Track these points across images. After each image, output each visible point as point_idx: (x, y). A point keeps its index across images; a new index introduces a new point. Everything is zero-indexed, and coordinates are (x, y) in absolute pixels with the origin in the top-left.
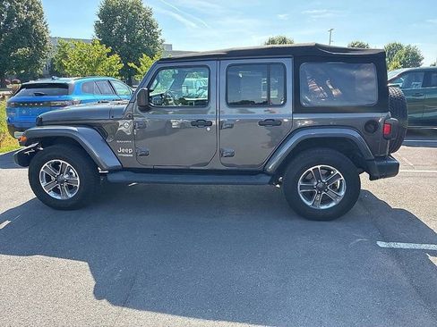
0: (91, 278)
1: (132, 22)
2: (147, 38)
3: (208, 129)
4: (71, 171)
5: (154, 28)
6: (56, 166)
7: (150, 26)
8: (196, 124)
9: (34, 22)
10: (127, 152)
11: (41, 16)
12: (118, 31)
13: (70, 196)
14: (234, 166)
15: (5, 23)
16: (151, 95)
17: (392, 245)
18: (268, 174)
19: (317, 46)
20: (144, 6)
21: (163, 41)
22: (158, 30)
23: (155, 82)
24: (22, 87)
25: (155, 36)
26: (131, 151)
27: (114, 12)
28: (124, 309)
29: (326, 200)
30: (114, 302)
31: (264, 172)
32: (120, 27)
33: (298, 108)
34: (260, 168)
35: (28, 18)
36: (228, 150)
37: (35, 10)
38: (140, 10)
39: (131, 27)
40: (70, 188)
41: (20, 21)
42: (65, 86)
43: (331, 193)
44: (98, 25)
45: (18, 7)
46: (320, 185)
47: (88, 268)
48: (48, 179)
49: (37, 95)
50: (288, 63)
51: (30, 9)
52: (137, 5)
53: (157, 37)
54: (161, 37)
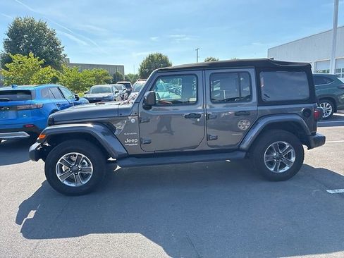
2: (51, 53)
3: (198, 120)
4: (84, 161)
5: (57, 45)
7: (53, 43)
8: (189, 117)
10: (132, 140)
12: (25, 47)
13: (84, 183)
14: (218, 147)
17: (337, 191)
18: (243, 151)
20: (48, 27)
21: (65, 56)
22: (61, 46)
25: (59, 51)
26: (136, 140)
27: (22, 32)
31: (239, 150)
32: (28, 44)
33: (261, 102)
34: (237, 147)
36: (213, 135)
38: (45, 30)
42: (28, 92)
43: (285, 161)
44: (7, 42)
50: (252, 72)
52: (42, 27)
53: (61, 52)
54: (63, 53)
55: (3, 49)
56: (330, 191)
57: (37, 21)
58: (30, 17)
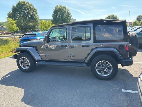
0: (23, 94)
1: (63, 13)
2: (67, 18)
3: (66, 48)
5: (70, 15)
6: (24, 59)
7: (68, 14)
8: (63, 46)
9: (34, 15)
10: (43, 55)
11: (37, 13)
12: (59, 16)
13: (27, 68)
15: (27, 16)
16: (50, 37)
17: (127, 91)
18: (86, 63)
19: (101, 20)
20: (67, 8)
21: (72, 18)
22: (71, 15)
23: (51, 33)
24: (24, 35)
25: (70, 17)
26: (44, 55)
27: (58, 11)
28: (28, 105)
29: (106, 73)
30: (26, 103)
31: (84, 62)
32: (60, 15)
33: (95, 41)
34: (83, 61)
35: (33, 14)
36: (73, 55)
37: (35, 11)
38: (65, 9)
39: (63, 15)
40: (28, 66)
41: (31, 15)
42: (35, 34)
43: (107, 70)
44: (53, 15)
45: (30, 11)
46: (104, 68)
47: (24, 91)
48: (22, 63)
49: (27, 37)
51: (34, 11)
52: (65, 8)
53: (71, 17)
54: (72, 17)
55: (52, 18)
56: (123, 90)
57: (63, 6)
58: (61, 5)
